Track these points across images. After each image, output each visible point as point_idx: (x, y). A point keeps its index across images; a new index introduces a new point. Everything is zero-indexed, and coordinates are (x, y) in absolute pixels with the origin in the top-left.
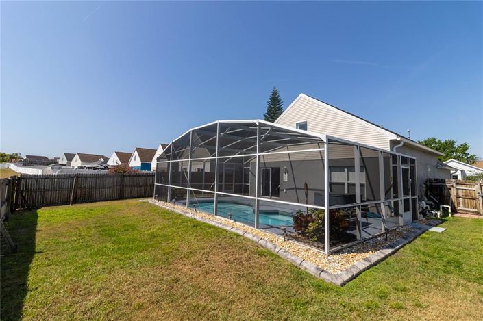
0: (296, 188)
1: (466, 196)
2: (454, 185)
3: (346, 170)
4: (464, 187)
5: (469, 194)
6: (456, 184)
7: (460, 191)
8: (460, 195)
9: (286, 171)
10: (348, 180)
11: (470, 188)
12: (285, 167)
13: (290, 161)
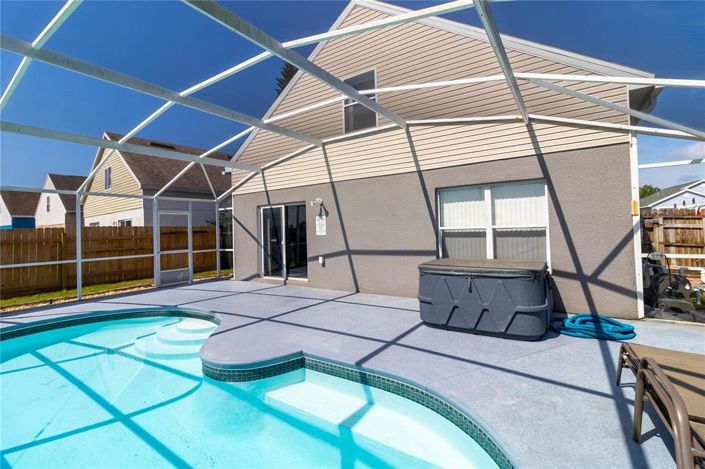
0: (349, 252)
1: (684, 241)
2: (661, 221)
3: (487, 193)
4: (679, 224)
5: (690, 238)
6: (664, 219)
7: (671, 233)
8: (672, 240)
9: (323, 211)
10: (494, 224)
11: (691, 226)
12: (319, 200)
13: (332, 183)
